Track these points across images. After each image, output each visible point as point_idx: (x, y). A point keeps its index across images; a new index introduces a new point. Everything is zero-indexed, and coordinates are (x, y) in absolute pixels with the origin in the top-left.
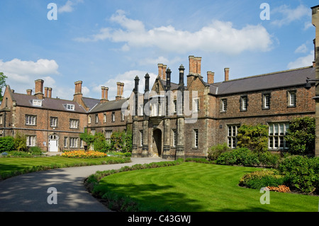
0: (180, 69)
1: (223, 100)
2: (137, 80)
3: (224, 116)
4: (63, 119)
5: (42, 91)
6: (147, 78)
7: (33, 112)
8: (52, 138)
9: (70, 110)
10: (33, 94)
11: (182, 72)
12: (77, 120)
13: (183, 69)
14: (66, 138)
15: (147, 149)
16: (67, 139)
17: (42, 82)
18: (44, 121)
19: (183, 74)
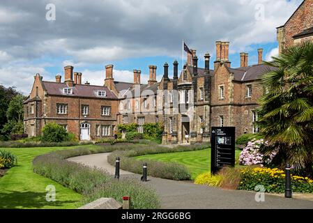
0: (206, 57)
1: (248, 86)
2: (166, 67)
3: (249, 102)
4: (94, 106)
5: (72, 78)
6: (176, 65)
7: (65, 100)
8: (83, 126)
9: (101, 96)
10: (62, 81)
11: (207, 59)
12: (108, 107)
13: (209, 57)
14: (97, 126)
15: (177, 136)
16: (99, 127)
17: (72, 68)
18: (75, 109)
19: (208, 61)
